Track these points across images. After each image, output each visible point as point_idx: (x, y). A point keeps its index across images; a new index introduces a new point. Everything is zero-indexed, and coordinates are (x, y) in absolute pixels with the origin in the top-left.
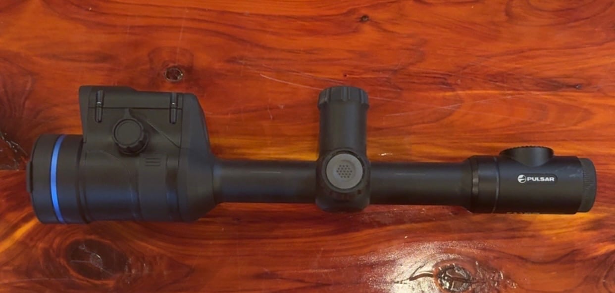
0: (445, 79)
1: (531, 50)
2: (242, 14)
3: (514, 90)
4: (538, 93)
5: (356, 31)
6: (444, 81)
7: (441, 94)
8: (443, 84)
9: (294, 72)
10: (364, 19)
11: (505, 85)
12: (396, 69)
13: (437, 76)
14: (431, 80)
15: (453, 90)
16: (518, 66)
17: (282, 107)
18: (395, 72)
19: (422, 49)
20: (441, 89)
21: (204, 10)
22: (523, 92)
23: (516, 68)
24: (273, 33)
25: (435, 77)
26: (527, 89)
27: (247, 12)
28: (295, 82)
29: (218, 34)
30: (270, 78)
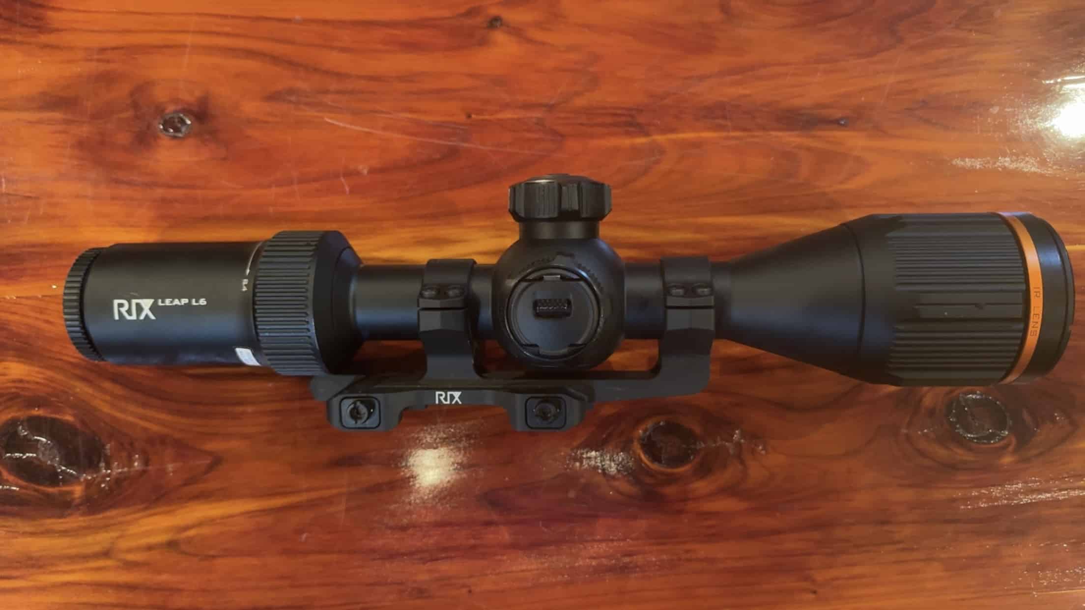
0: (632, 116)
1: (765, 65)
2: (288, 21)
3: (745, 130)
4: (780, 134)
5: (483, 42)
6: (629, 119)
7: (627, 142)
8: (631, 125)
9: (382, 112)
10: (494, 22)
11: (729, 123)
12: (552, 102)
13: (619, 112)
14: (609, 120)
15: (647, 134)
16: (747, 92)
17: (365, 172)
18: (550, 108)
19: (591, 69)
20: (628, 134)
21: (225, 17)
22: (756, 134)
23: (745, 96)
24: (343, 50)
25: (615, 115)
26: (763, 128)
27: (298, 17)
28: (385, 129)
29: (250, 54)
30: (341, 124)
